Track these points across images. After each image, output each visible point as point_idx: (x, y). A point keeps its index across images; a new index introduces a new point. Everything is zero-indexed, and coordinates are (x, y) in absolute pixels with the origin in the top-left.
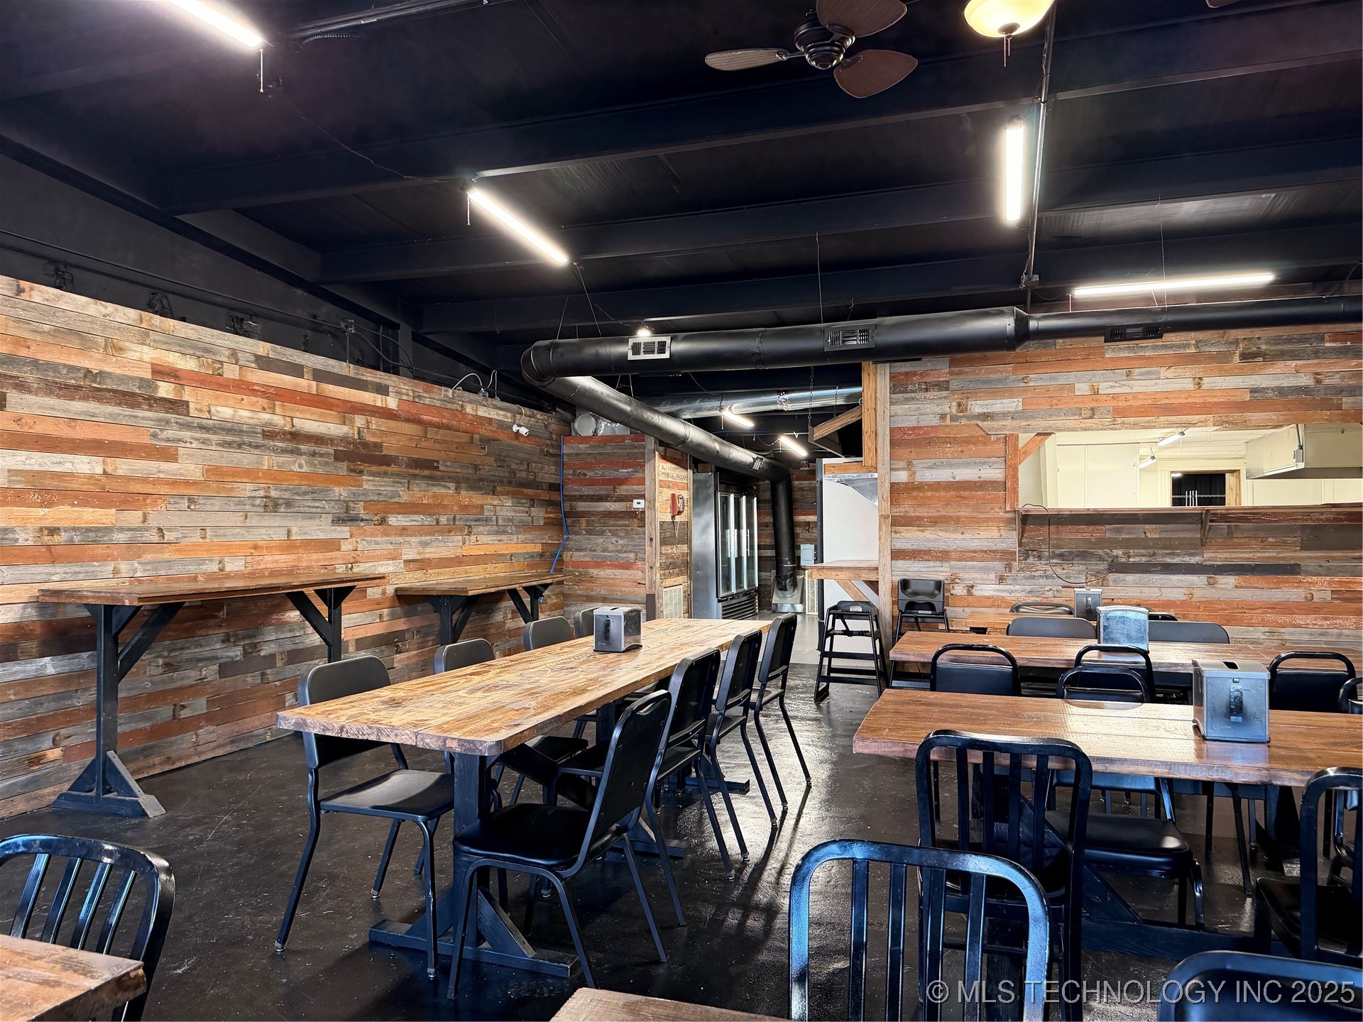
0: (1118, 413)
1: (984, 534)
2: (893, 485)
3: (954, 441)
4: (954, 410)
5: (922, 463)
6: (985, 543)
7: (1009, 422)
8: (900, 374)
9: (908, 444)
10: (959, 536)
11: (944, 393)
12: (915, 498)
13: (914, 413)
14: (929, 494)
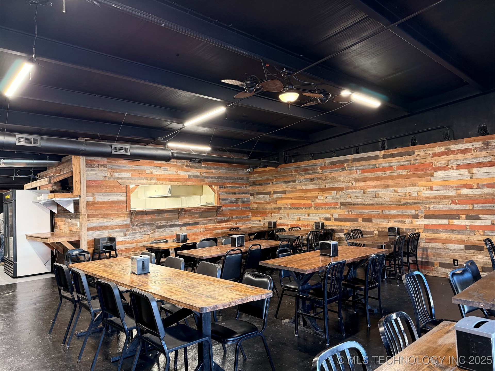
0: (158, 180)
1: (119, 219)
2: (87, 202)
3: (109, 186)
4: (109, 175)
5: (98, 194)
6: (120, 223)
7: (127, 181)
8: (89, 160)
9: (93, 187)
10: (111, 220)
11: (105, 169)
12: (96, 207)
13: (94, 175)
14: (101, 205)
